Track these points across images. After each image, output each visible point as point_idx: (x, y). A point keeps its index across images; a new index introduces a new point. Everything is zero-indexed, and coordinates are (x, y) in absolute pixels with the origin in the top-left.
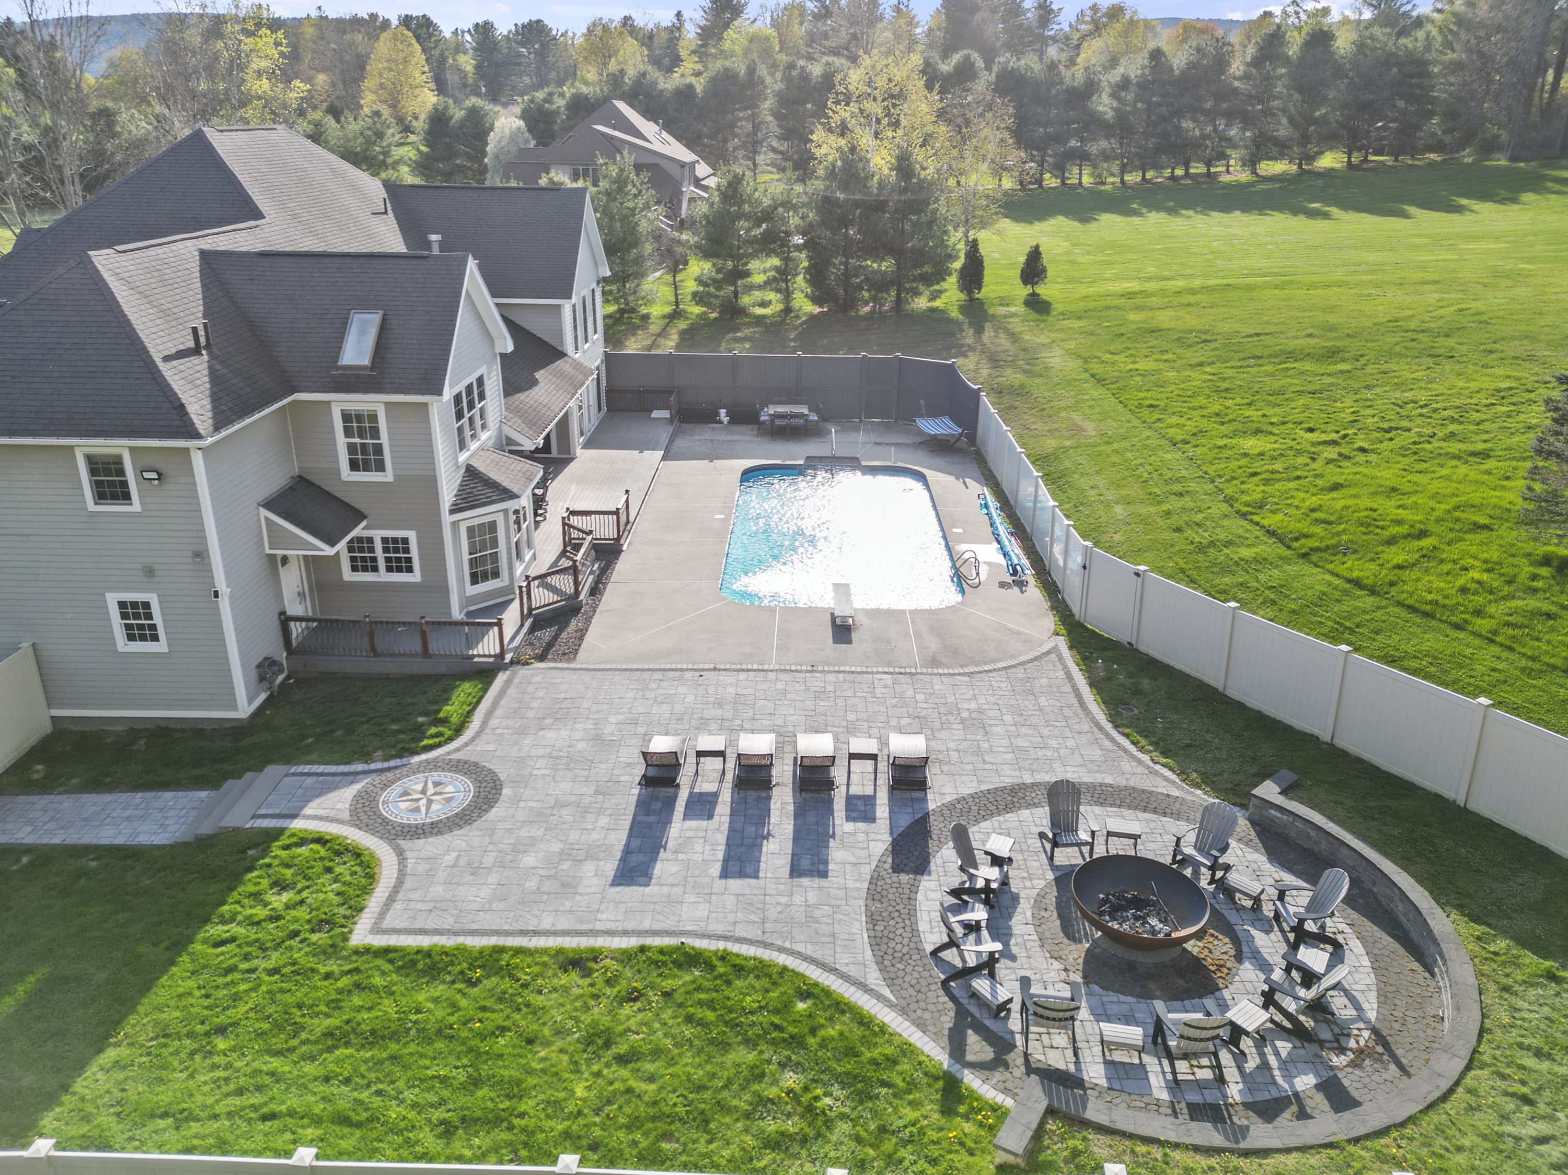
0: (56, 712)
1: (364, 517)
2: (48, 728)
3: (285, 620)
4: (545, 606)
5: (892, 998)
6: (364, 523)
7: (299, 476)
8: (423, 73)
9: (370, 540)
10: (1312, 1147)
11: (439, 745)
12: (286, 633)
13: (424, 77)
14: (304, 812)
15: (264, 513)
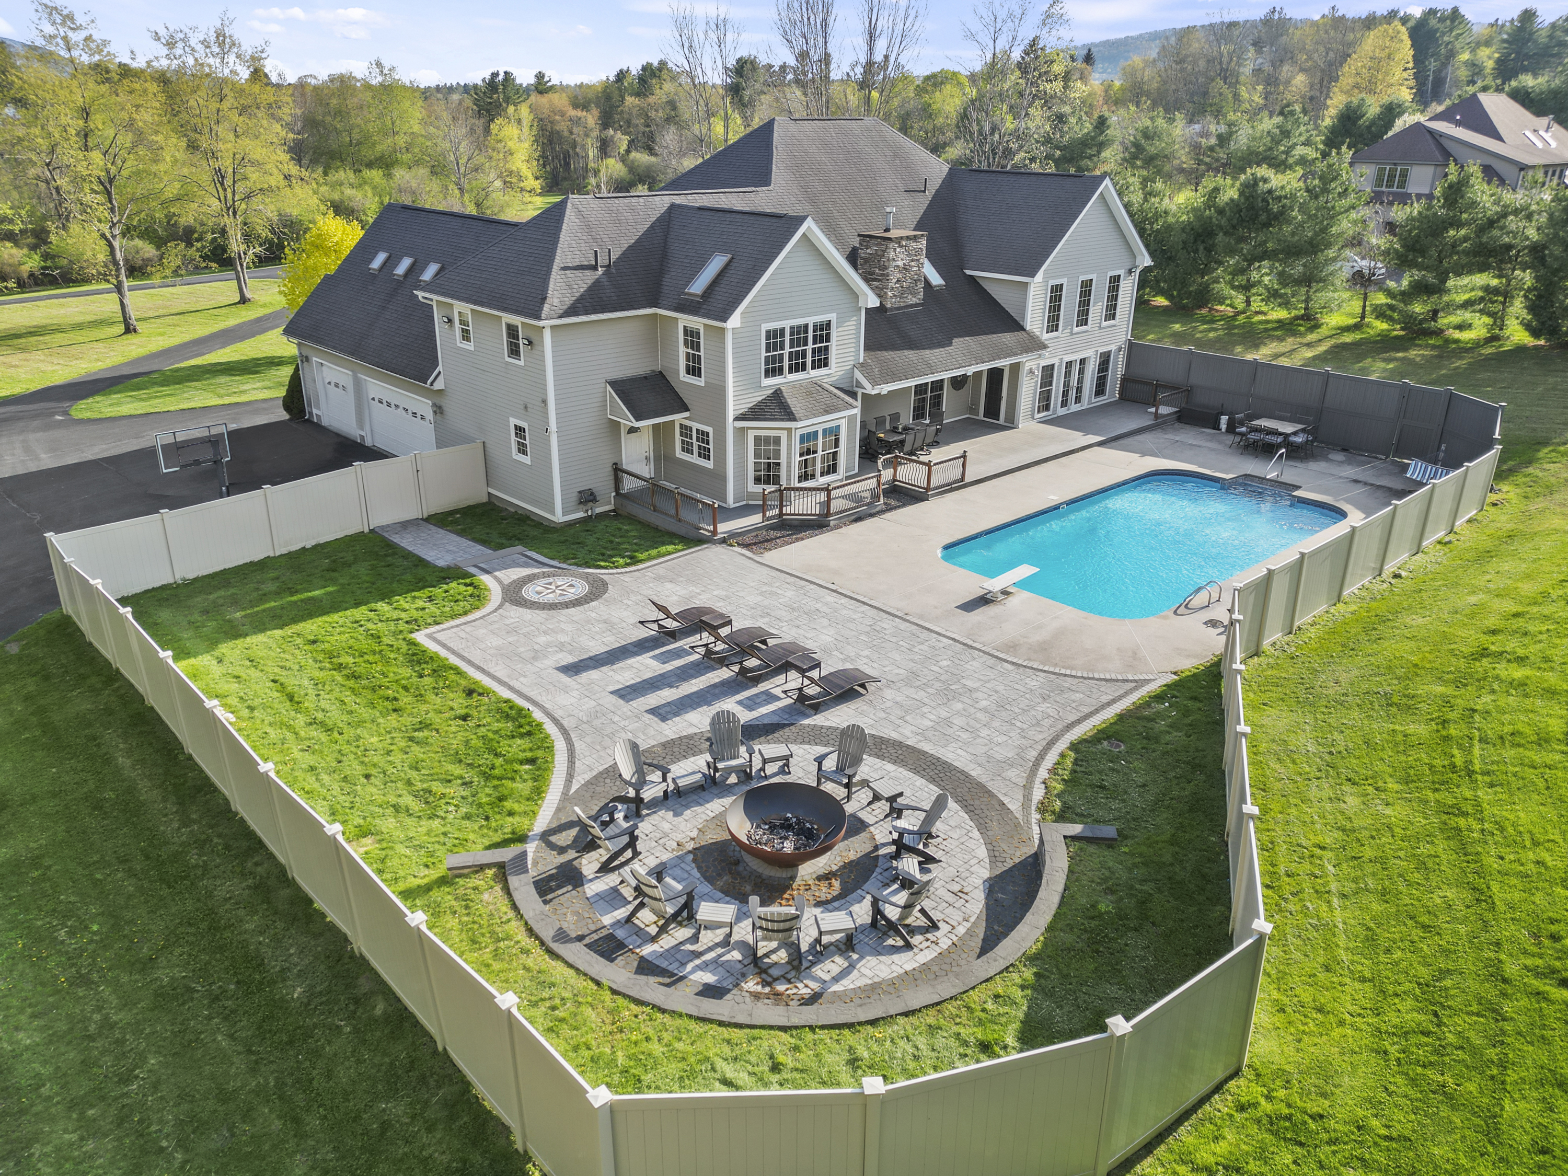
0: (491, 490)
1: (687, 410)
2: (485, 499)
3: (618, 471)
4: (803, 515)
5: (573, 790)
6: (687, 414)
7: (661, 372)
8: (1405, 69)
9: (691, 429)
10: (585, 975)
11: (606, 568)
12: (617, 482)
13: (1405, 75)
14: (497, 573)
15: (609, 388)
